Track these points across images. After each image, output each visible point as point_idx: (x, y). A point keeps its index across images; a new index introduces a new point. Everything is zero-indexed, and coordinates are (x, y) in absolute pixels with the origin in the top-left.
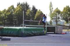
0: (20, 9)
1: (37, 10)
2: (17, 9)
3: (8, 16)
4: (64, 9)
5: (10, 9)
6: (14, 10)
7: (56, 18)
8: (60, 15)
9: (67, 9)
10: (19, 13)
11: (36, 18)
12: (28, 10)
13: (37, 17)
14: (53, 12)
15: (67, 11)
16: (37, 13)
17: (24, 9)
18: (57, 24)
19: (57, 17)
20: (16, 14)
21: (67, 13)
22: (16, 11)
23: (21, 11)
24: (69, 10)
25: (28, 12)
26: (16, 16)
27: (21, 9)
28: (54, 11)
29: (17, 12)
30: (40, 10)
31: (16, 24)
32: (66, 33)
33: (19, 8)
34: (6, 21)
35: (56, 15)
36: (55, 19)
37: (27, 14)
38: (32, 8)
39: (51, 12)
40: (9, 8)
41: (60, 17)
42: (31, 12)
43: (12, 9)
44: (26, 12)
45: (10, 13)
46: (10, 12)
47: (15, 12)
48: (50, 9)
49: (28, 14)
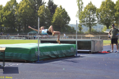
0: (27, 5)
1: (56, 6)
2: (21, 5)
3: (6, 17)
4: (103, 4)
5: (9, 5)
6: (18, 7)
7: (89, 21)
8: (95, 15)
9: (107, 4)
10: (25, 12)
11: (55, 21)
12: (41, 7)
13: (56, 19)
14: (83, 10)
15: (107, 8)
16: (56, 12)
17: (34, 5)
18: (90, 30)
19: (90, 19)
20: (21, 13)
21: (108, 11)
22: (20, 8)
23: (29, 8)
24: (110, 5)
25: (41, 11)
26: (21, 17)
27: (29, 4)
28: (86, 8)
29: (21, 10)
30: (61, 6)
31: (22, 32)
32: (109, 52)
33: (25, 4)
34: (3, 25)
35: (89, 15)
36: (87, 21)
37: (39, 14)
38: (47, 3)
39: (80, 9)
40: (9, 3)
41: (96, 19)
42: (46, 10)
43: (14, 4)
44: (38, 10)
45: (10, 12)
46: (10, 10)
47: (19, 10)
48: (79, 5)
49: (42, 14)
